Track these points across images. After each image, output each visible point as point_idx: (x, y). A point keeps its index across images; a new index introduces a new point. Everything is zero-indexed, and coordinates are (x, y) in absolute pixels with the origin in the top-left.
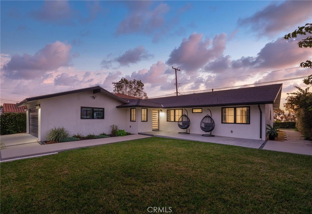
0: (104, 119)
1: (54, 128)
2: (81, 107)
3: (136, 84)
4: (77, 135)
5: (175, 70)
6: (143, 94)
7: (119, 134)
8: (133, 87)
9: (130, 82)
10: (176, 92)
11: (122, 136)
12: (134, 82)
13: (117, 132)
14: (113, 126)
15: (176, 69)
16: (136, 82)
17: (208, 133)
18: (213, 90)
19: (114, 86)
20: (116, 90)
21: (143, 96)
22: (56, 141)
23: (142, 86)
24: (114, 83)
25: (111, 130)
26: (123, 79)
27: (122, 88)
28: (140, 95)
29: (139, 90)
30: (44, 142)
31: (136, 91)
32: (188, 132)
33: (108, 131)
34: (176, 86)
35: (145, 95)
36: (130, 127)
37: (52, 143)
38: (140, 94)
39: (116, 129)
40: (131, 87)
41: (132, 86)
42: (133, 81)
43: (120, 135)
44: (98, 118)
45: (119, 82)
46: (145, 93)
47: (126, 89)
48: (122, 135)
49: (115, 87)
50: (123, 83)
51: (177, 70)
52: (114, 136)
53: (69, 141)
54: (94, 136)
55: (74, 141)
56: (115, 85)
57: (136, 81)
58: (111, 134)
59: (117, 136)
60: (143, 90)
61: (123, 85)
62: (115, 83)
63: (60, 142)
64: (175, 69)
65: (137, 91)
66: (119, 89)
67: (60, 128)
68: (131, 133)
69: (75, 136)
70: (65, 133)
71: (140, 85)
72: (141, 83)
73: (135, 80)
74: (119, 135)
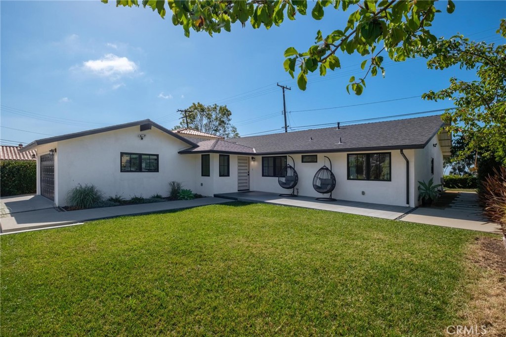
0: (158, 172)
1: (79, 186)
2: (121, 153)
3: (218, 111)
4: (114, 197)
5: (281, 89)
6: (231, 129)
7: (181, 196)
8: (214, 116)
9: (208, 108)
10: (284, 126)
11: (187, 199)
12: (215, 108)
13: (179, 193)
14: (174, 183)
15: (283, 88)
16: (218, 108)
17: (327, 196)
18: (339, 123)
19: (182, 116)
20: (184, 122)
21: (230, 132)
22: (81, 207)
23: (228, 115)
24: (180, 111)
25: (171, 190)
26: (196, 104)
27: (195, 119)
28: (224, 131)
29: (223, 122)
30: (63, 207)
31: (217, 123)
32: (295, 194)
33: (165, 192)
34: (284, 115)
35: (234, 130)
36: (202, 185)
37: (76, 210)
38: (225, 129)
39: (179, 188)
40: (209, 117)
41: (212, 116)
42: (213, 107)
43: (184, 198)
44: (150, 171)
45: (190, 108)
46: (233, 127)
47: (201, 120)
48: (186, 197)
49: (182, 118)
50: (196, 111)
51: (285, 89)
52: (174, 200)
53: (101, 207)
54: (143, 199)
55: (109, 206)
56: (183, 113)
57: (218, 106)
58: (170, 197)
59: (179, 200)
60: (230, 122)
61: (196, 114)
62: (182, 111)
63: (89, 208)
64: (281, 87)
65: (220, 124)
66: (189, 121)
67: (88, 185)
68: (203, 194)
69: (111, 199)
70: (96, 195)
71: (225, 114)
72: (227, 110)
73: (216, 105)
74: (182, 198)
